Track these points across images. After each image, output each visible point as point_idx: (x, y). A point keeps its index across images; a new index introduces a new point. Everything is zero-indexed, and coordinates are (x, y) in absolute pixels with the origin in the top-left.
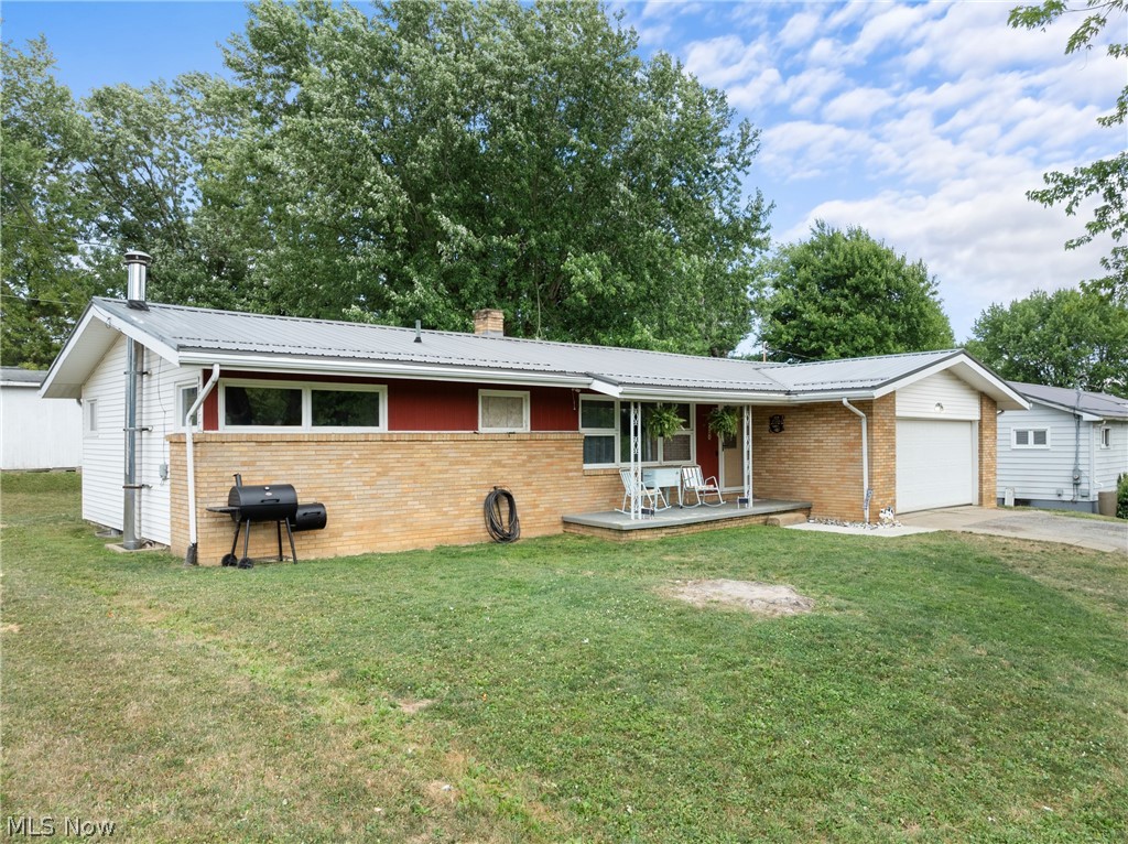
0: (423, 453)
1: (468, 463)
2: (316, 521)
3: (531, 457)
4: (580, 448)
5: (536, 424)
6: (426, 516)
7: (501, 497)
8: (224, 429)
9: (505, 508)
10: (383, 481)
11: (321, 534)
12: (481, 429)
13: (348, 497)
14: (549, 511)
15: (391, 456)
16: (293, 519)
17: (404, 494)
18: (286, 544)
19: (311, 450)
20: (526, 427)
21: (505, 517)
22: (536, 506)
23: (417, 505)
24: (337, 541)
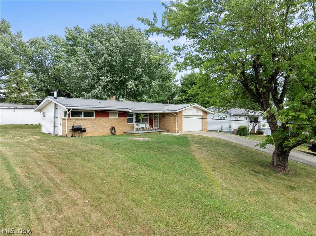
0: (100, 121)
1: (108, 123)
2: (85, 131)
3: (118, 122)
4: (127, 120)
5: (119, 117)
6: (101, 131)
7: (113, 128)
8: (71, 117)
9: (114, 130)
10: (94, 125)
11: (85, 133)
12: (110, 117)
13: (89, 128)
14: (121, 130)
15: (96, 121)
16: (81, 130)
17: (98, 127)
18: (80, 134)
19: (83, 121)
20: (118, 117)
21: (114, 131)
22: (119, 130)
23: (99, 129)
24: (88, 134)
